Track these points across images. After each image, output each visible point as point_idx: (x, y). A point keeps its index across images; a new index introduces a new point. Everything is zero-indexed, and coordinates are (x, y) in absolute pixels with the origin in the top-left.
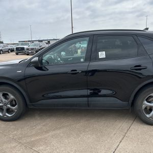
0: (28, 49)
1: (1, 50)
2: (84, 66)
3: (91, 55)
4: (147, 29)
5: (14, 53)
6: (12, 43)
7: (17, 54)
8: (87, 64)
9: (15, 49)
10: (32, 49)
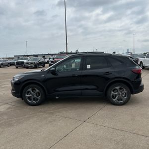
0: (27, 63)
1: (2, 64)
2: (79, 73)
3: (83, 66)
4: (114, 53)
5: (15, 67)
6: (8, 57)
7: (17, 68)
8: (80, 71)
9: (15, 63)
10: (31, 63)
